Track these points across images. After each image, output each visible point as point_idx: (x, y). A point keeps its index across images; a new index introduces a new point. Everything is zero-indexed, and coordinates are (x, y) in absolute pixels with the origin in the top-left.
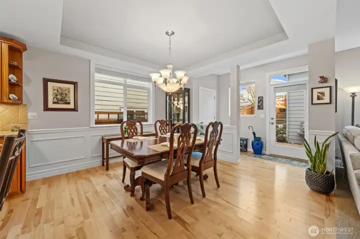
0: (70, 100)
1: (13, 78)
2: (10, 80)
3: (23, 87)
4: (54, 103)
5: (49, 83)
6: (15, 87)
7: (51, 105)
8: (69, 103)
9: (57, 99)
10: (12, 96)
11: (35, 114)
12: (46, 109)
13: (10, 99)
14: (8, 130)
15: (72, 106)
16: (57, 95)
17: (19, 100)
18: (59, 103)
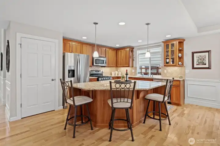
0: (206, 62)
1: (180, 55)
2: (179, 56)
3: (184, 58)
4: (197, 65)
5: (195, 54)
6: (181, 59)
7: (195, 66)
8: (205, 64)
9: (198, 62)
10: (180, 63)
11: (188, 71)
12: (193, 68)
13: (179, 64)
14: (178, 78)
15: (207, 66)
16: (198, 60)
17: (182, 64)
18: (200, 65)
